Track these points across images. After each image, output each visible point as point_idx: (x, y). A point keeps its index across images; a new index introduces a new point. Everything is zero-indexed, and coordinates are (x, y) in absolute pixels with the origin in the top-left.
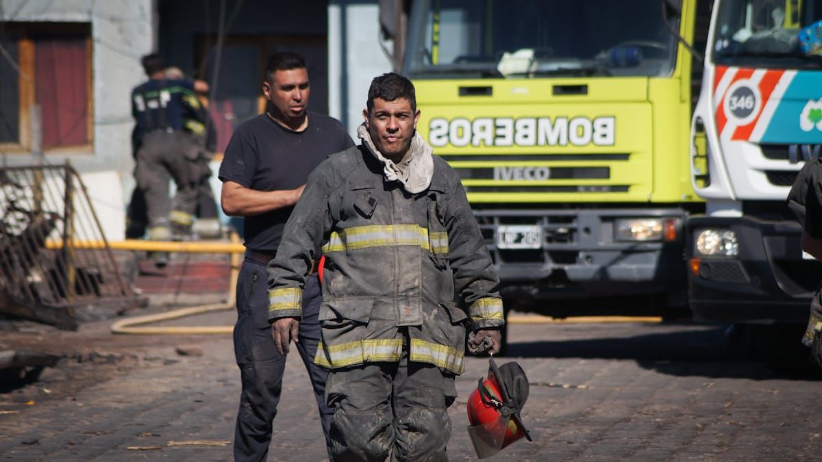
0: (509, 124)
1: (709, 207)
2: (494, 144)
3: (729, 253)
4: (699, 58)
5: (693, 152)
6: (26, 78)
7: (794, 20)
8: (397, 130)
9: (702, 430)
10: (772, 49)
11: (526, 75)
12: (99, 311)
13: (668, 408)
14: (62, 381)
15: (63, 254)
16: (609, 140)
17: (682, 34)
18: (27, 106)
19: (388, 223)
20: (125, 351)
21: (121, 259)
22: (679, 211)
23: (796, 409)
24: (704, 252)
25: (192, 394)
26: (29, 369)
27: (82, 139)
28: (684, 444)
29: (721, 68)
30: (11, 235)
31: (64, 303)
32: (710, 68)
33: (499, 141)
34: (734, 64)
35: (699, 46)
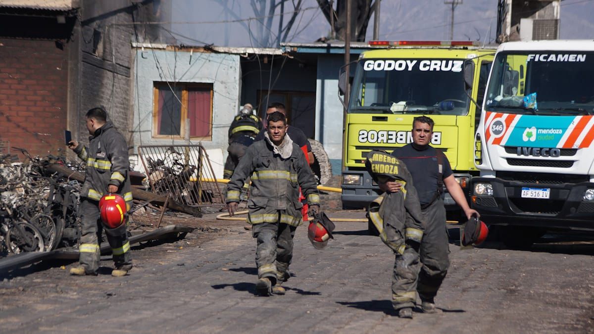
0: (394, 133)
1: (481, 173)
2: (387, 142)
3: (489, 194)
4: (479, 107)
5: (475, 149)
6: (184, 106)
7: (521, 93)
8: (278, 133)
9: (474, 271)
10: (511, 105)
11: (402, 112)
12: (212, 209)
13: (460, 261)
14: (195, 239)
15: (197, 184)
16: (438, 142)
17: (472, 97)
18: (184, 120)
19: (275, 169)
20: (222, 227)
21: (222, 187)
22: (468, 175)
23: (516, 263)
24: (478, 193)
25: (250, 247)
26: (181, 233)
27: (207, 134)
28: (466, 277)
29: (488, 112)
30: (175, 175)
31: (197, 205)
32: (484, 112)
33: (389, 141)
34: (494, 111)
35: (479, 102)
